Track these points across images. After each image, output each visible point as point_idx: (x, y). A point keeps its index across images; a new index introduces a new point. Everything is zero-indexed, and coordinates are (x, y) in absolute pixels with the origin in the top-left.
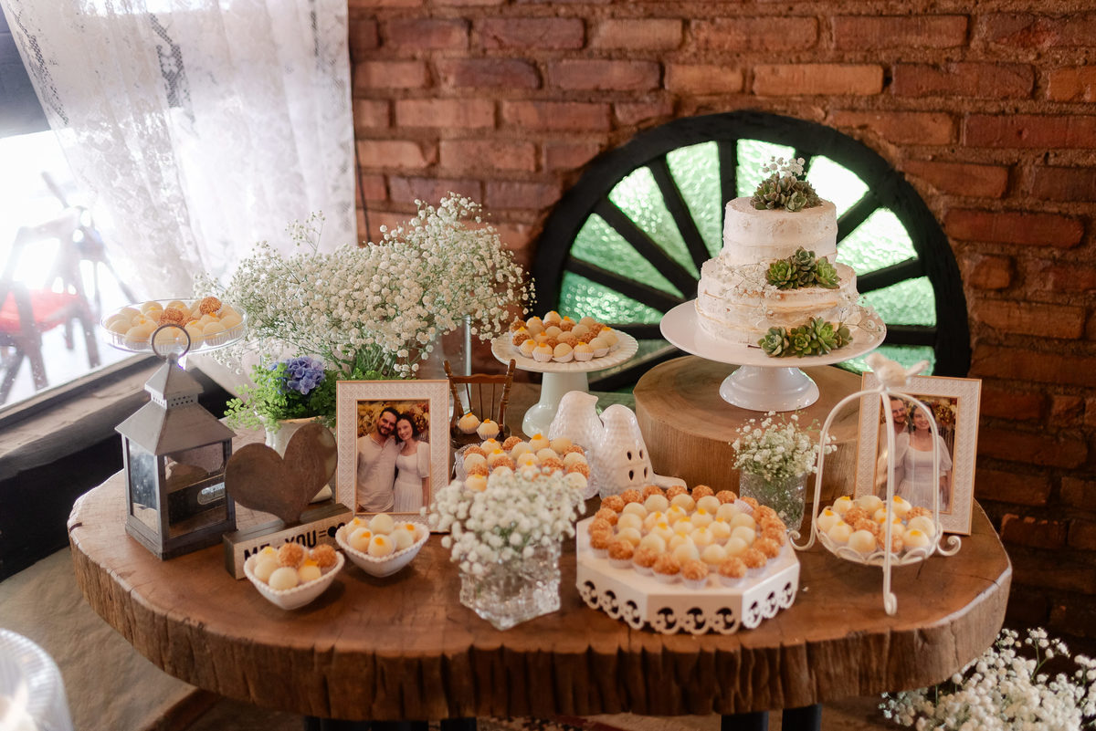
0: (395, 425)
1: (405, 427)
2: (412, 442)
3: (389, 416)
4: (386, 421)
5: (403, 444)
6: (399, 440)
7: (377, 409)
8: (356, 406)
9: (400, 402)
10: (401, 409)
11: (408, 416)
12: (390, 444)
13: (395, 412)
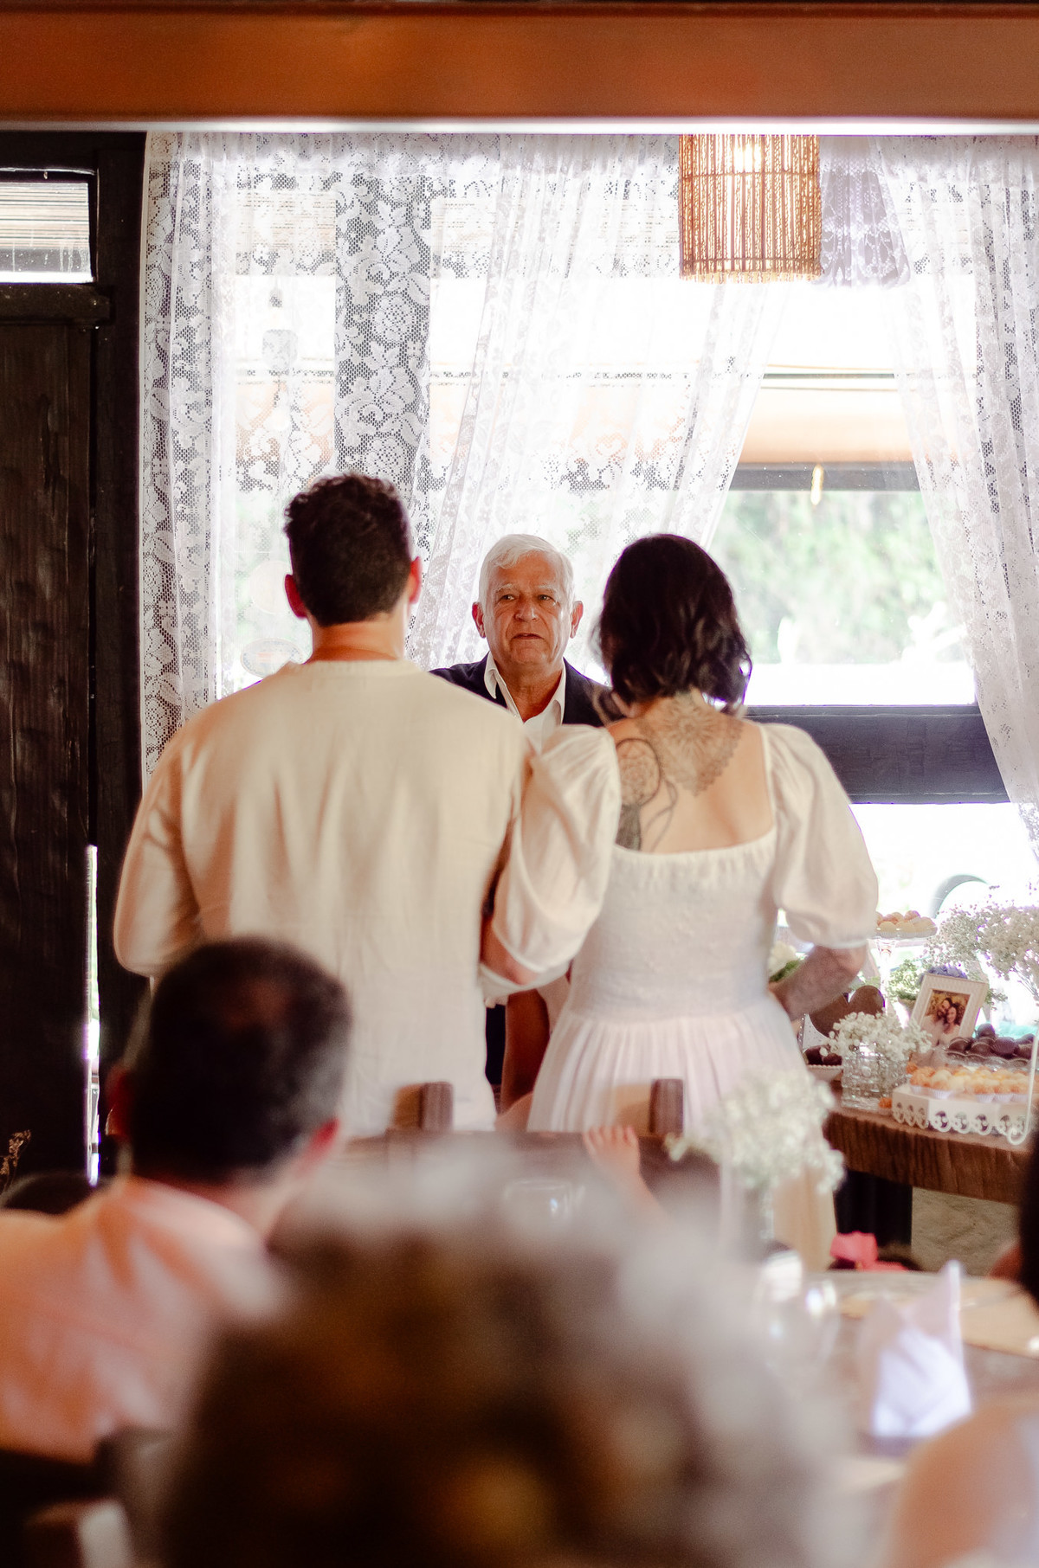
0: (947, 1010)
1: (952, 1013)
2: (953, 1024)
3: (946, 1004)
4: (943, 1007)
5: (947, 1025)
6: (946, 1021)
7: (942, 997)
8: (931, 994)
9: (956, 994)
10: (955, 1000)
11: (956, 1006)
12: (940, 1024)
13: (949, 1000)
